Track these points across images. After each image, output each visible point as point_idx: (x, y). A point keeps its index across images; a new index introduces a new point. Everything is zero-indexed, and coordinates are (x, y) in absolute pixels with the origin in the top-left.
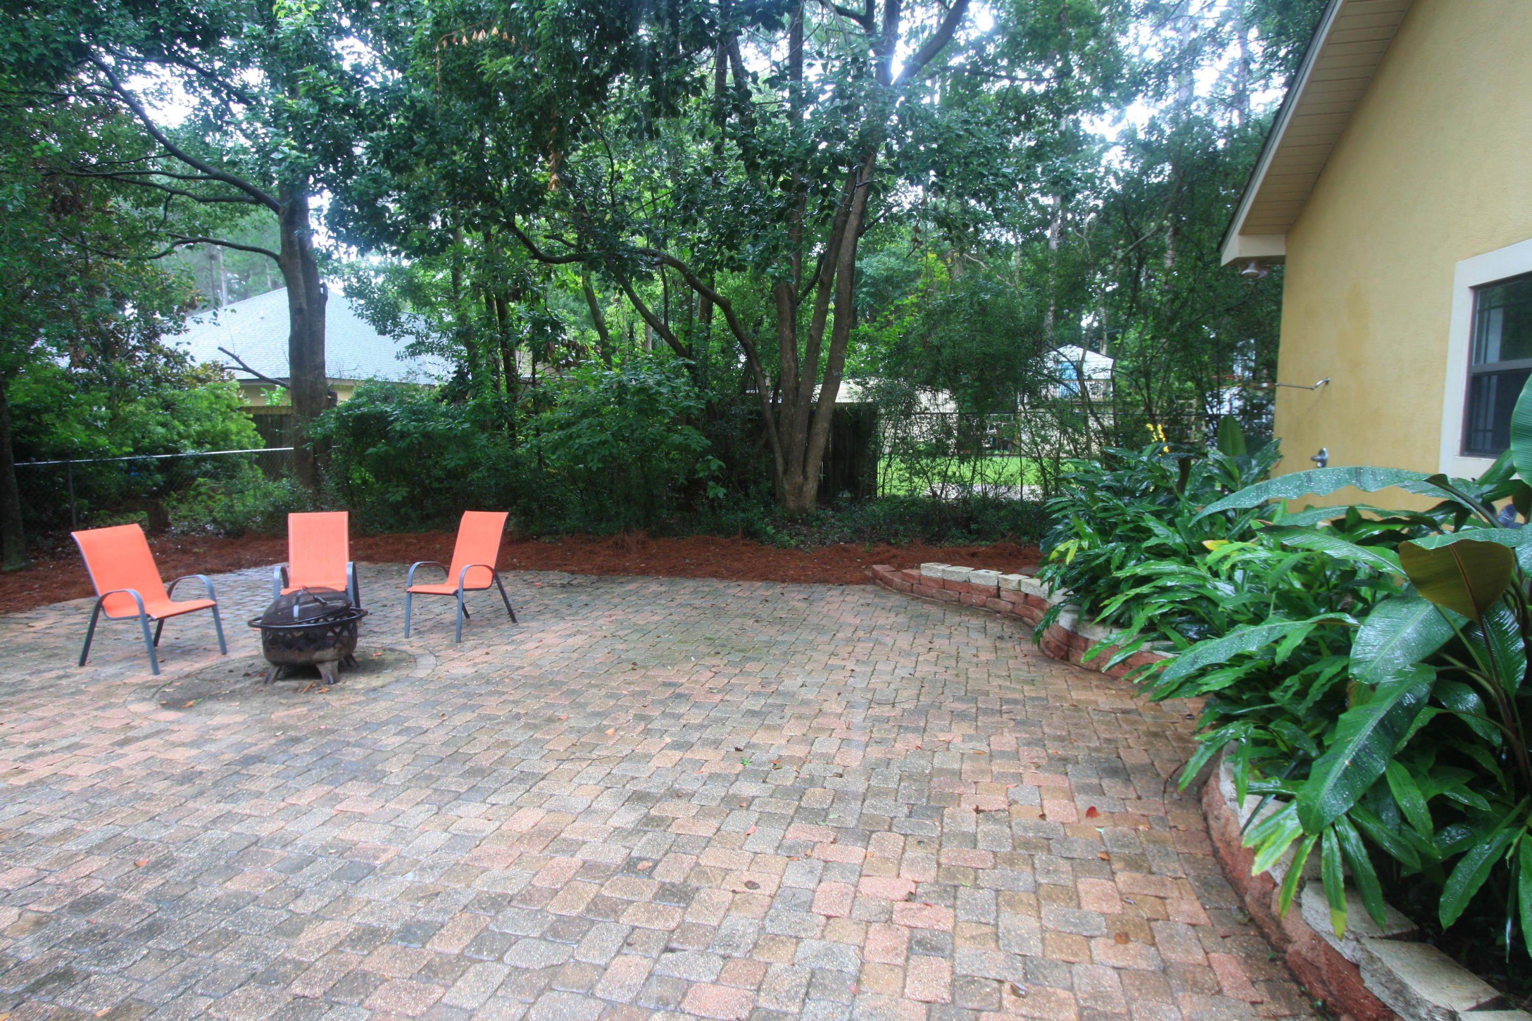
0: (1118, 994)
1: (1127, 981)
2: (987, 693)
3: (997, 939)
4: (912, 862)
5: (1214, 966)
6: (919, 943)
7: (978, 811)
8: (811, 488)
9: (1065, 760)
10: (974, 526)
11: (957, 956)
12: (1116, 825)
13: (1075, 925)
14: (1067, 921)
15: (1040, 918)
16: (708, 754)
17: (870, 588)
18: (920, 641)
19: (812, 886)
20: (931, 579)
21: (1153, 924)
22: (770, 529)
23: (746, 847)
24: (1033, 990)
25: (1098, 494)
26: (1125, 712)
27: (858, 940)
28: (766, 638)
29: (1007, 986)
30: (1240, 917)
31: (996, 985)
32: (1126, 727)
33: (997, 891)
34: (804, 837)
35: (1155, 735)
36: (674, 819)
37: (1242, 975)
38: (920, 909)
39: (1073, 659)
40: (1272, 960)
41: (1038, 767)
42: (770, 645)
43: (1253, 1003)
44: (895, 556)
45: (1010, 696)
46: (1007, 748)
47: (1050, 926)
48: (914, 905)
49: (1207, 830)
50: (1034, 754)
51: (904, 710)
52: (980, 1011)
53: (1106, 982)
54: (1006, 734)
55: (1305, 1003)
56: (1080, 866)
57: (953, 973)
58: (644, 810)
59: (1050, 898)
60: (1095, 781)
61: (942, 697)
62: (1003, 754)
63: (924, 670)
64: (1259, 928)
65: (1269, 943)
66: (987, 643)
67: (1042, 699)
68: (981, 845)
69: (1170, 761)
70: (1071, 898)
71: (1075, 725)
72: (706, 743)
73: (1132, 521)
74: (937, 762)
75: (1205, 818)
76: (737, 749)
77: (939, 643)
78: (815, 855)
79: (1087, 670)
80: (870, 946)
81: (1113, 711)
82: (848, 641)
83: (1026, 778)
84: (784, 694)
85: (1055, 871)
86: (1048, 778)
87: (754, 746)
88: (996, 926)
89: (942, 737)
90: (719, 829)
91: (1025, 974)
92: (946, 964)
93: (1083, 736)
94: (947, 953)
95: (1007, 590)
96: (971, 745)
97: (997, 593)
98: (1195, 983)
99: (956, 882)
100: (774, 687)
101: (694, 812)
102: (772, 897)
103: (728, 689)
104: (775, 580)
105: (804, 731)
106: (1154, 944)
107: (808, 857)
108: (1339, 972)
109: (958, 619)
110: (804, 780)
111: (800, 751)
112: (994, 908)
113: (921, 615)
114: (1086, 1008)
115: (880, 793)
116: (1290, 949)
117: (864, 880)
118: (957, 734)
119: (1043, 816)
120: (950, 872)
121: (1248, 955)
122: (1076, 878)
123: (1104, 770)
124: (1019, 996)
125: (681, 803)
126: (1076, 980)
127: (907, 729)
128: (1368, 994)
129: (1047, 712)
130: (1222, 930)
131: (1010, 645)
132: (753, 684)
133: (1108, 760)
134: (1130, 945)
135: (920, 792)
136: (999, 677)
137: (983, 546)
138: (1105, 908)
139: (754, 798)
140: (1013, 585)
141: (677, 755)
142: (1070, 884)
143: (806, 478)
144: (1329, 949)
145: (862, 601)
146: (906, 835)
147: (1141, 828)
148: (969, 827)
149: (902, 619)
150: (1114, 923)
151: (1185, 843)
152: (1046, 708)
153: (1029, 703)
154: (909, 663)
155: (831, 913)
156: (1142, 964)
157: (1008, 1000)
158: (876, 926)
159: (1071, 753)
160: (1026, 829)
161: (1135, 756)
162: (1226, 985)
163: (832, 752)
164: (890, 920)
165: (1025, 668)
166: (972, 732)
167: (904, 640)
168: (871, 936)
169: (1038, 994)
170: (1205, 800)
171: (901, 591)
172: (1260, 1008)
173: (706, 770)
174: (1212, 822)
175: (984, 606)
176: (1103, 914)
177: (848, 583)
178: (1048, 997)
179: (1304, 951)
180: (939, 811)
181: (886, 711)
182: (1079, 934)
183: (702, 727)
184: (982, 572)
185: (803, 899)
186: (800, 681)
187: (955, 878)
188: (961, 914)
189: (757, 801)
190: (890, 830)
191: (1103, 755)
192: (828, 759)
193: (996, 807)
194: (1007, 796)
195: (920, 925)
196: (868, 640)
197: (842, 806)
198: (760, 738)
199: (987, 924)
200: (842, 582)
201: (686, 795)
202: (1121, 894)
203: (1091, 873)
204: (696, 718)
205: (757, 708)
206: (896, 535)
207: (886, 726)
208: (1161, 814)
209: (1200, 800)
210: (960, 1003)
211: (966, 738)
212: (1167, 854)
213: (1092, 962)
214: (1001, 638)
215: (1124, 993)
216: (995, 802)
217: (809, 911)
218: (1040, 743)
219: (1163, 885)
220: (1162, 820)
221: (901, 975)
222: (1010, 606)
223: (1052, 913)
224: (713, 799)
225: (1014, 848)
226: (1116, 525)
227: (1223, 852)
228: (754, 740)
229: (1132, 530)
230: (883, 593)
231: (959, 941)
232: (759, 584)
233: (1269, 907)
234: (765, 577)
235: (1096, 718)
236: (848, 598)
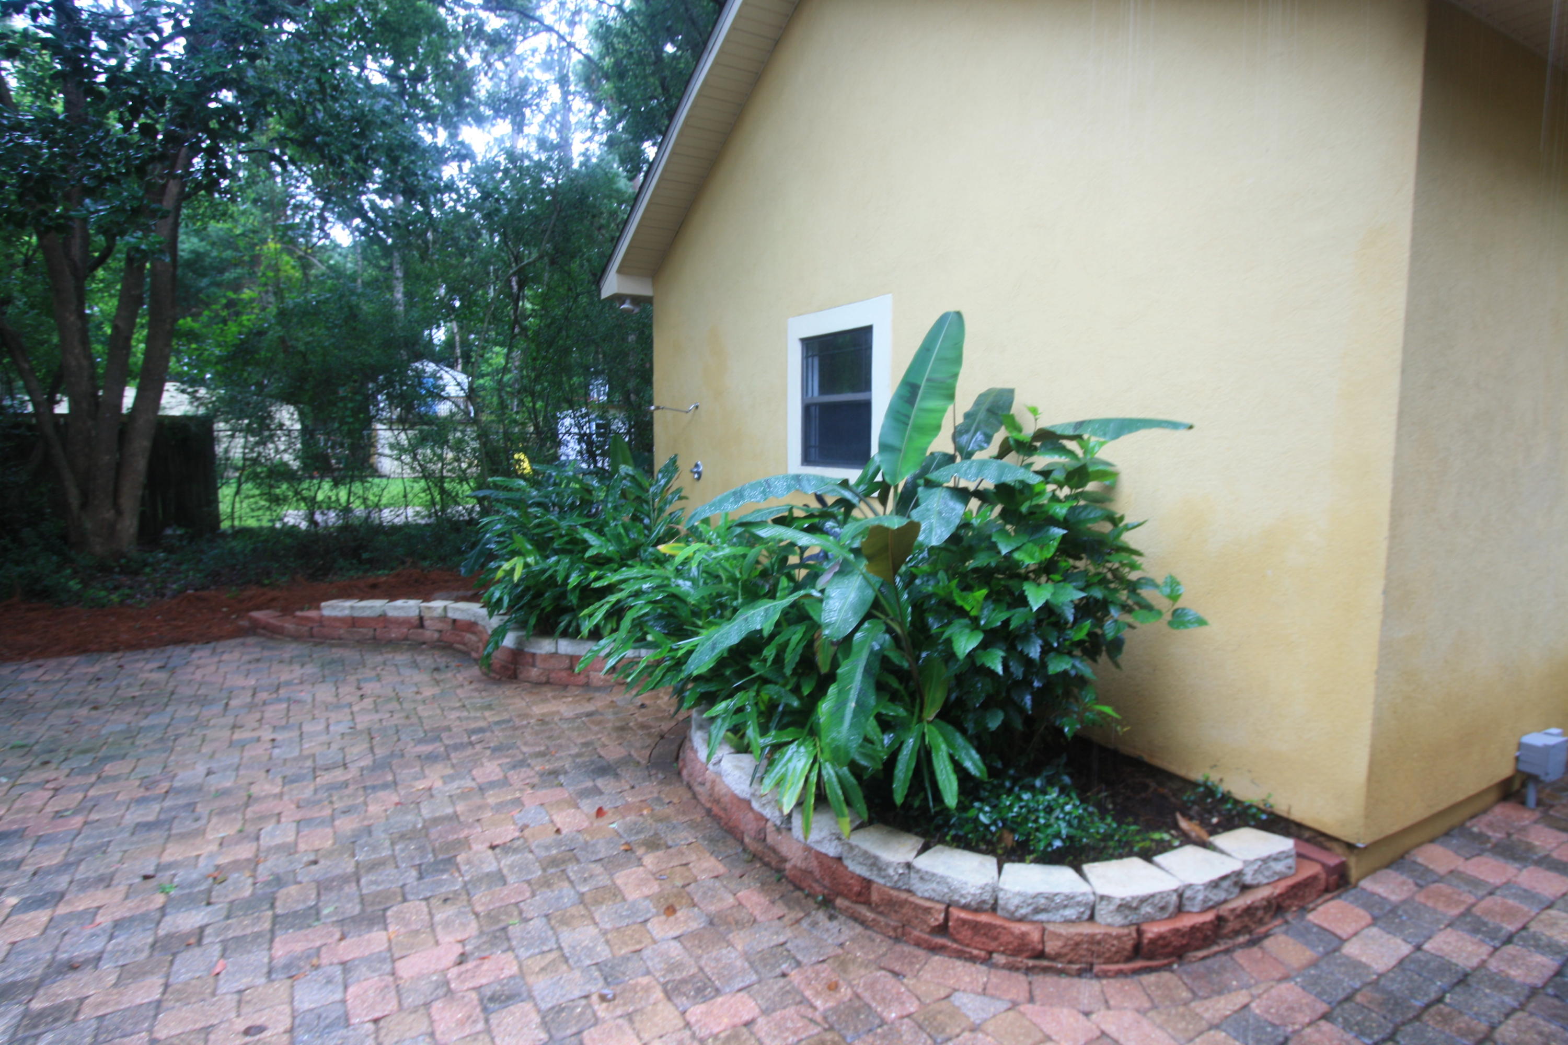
0: (688, 960)
1: (689, 945)
2: (448, 729)
3: (566, 960)
4: (447, 924)
5: (744, 902)
6: (492, 999)
7: (493, 847)
8: (129, 525)
9: (555, 773)
10: (365, 556)
11: (535, 993)
12: (624, 817)
13: (628, 916)
14: (621, 916)
15: (596, 924)
16: (99, 897)
17: (250, 640)
18: (343, 690)
19: (338, 996)
20: (336, 619)
21: (688, 889)
22: (74, 585)
23: (222, 989)
24: (619, 989)
25: (531, 510)
26: (589, 715)
27: (424, 1027)
28: (122, 727)
29: (595, 998)
30: (746, 857)
31: (584, 1002)
32: (595, 728)
33: (547, 916)
34: (299, 947)
35: (622, 729)
36: (82, 1000)
37: (764, 900)
38: (477, 966)
39: (521, 676)
40: (779, 880)
41: (533, 787)
42: (131, 734)
43: (780, 918)
44: (273, 599)
45: (473, 725)
46: (494, 778)
47: (608, 926)
48: (470, 965)
49: (695, 796)
50: (523, 775)
51: (362, 769)
52: (579, 1033)
53: (673, 953)
54: (487, 764)
55: (810, 902)
56: (611, 864)
57: (539, 1011)
58: (17, 1010)
59: (598, 902)
60: (590, 784)
61: (401, 745)
62: (492, 785)
63: (363, 721)
64: (761, 859)
65: (772, 868)
66: (424, 677)
67: (509, 721)
68: (511, 879)
69: (643, 748)
70: (615, 895)
71: (549, 738)
72: (85, 885)
73: (567, 535)
74: (426, 812)
75: (689, 787)
76: (146, 877)
77: (368, 688)
78: (325, 960)
79: (538, 684)
80: (440, 1028)
81: (578, 716)
82: (251, 707)
83: (526, 799)
84: (187, 790)
85: (591, 876)
86: (548, 794)
87: (169, 866)
88: (560, 948)
89: (421, 785)
90: (166, 986)
91: (605, 979)
92: (528, 1006)
93: (560, 746)
94: (525, 995)
95: (432, 619)
96: (455, 784)
97: (421, 622)
98: (737, 923)
99: (502, 925)
100: (165, 786)
101: (112, 979)
102: (291, 1030)
103: (88, 806)
104: (100, 651)
105: (238, 826)
106: (694, 905)
107: (316, 967)
108: (830, 868)
109: (379, 659)
110: (267, 884)
111: (245, 851)
112: (550, 933)
113: (332, 662)
114: (667, 983)
115: (374, 866)
116: (788, 866)
117: (400, 964)
118: (434, 777)
119: (558, 831)
120: (492, 917)
121: (763, 884)
122: (611, 875)
123: (593, 771)
124: (609, 1001)
125: (85, 976)
126: (650, 964)
127: (374, 788)
128: (853, 875)
129: (518, 733)
130: (737, 872)
131: (449, 675)
132: (130, 789)
133: (592, 762)
134: (679, 914)
135: (421, 849)
136: (453, 709)
137: (382, 575)
138: (646, 891)
139: (202, 929)
140: (438, 613)
141: (43, 916)
142: (609, 882)
143: (119, 513)
144: (819, 855)
145: (246, 658)
146: (426, 899)
147: (645, 812)
148: (490, 865)
149: (310, 669)
150: (659, 901)
151: (684, 813)
152: (515, 728)
153: (495, 728)
154: (344, 715)
155: (377, 1015)
156: (694, 926)
157: (601, 1009)
158: (438, 1005)
159: (558, 764)
160: (547, 848)
161: (613, 752)
162: (757, 913)
163: (291, 838)
164: (450, 993)
165: (476, 694)
166: (449, 771)
167: (325, 693)
168: (436, 1017)
169: (624, 991)
170: (685, 773)
171: (296, 638)
172: (786, 919)
173: (104, 920)
174: (698, 789)
175: (406, 639)
176: (647, 897)
177: (219, 638)
178: (634, 989)
179: (799, 864)
180: (450, 863)
181: (339, 775)
182: (634, 923)
183: (65, 867)
184: (399, 603)
185: (334, 1015)
186: (201, 769)
187: (499, 921)
188: (523, 954)
189: (208, 931)
190: (405, 900)
191: (587, 759)
192: (290, 850)
193: (509, 838)
194: (515, 823)
195: (484, 981)
196: (279, 700)
197: (333, 895)
198: (173, 853)
199: (550, 951)
200: (207, 638)
201: (87, 962)
202: (654, 874)
203: (621, 866)
204: (50, 857)
205: (151, 818)
206: (268, 575)
207: (347, 792)
208: (655, 795)
209: (679, 774)
210: (559, 1035)
211: (447, 779)
212: (674, 827)
213: (655, 942)
214: (437, 669)
215: (691, 956)
216: (507, 832)
217: (347, 1024)
218: (522, 763)
219: (683, 854)
220: (658, 799)
221: (487, 1039)
222: (436, 635)
223: (604, 914)
224: (137, 951)
225: (544, 870)
226: (552, 539)
227: (716, 809)
228: (167, 858)
229: (567, 543)
230: (271, 644)
231: (531, 979)
232: (74, 660)
233: (765, 839)
234: (81, 648)
235: (565, 726)
236: (225, 657)
